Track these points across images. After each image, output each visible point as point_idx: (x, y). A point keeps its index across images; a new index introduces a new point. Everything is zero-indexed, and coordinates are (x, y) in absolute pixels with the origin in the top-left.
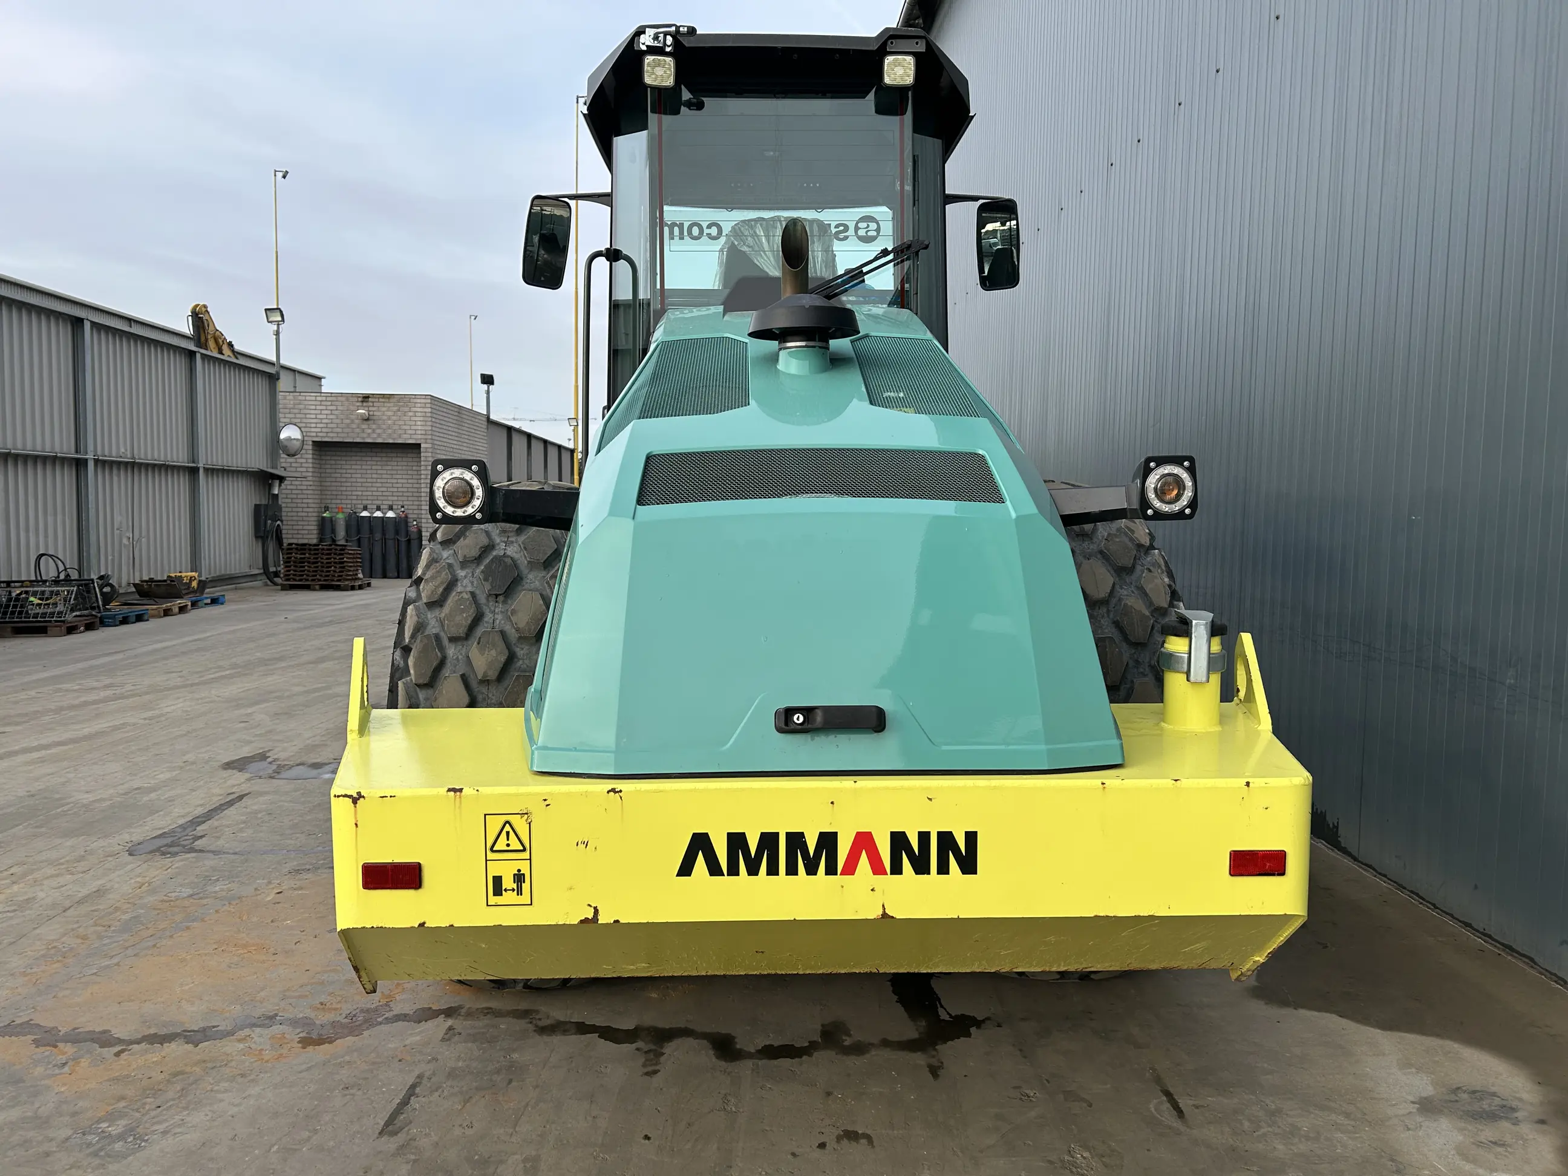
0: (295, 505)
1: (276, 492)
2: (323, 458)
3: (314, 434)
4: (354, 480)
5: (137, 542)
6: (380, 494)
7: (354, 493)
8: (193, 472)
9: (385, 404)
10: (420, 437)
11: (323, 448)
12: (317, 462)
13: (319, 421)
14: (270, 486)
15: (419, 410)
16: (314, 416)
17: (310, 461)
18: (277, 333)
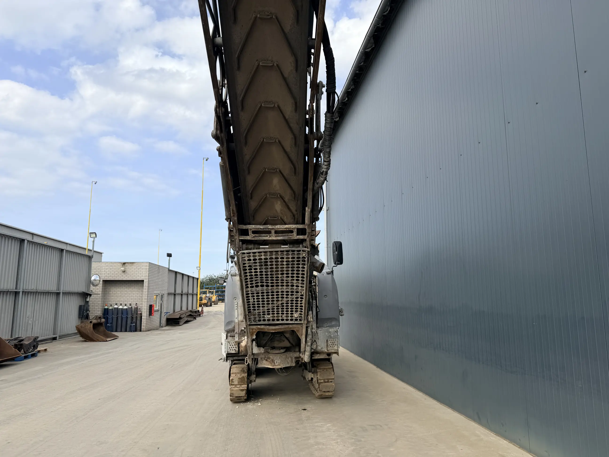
0: (94, 304)
1: (88, 300)
2: (106, 286)
3: (104, 277)
4: (117, 294)
5: (34, 323)
6: (127, 299)
7: (117, 299)
8: (58, 294)
9: (132, 266)
10: (144, 277)
11: (107, 283)
12: (104, 288)
13: (106, 272)
14: (86, 298)
15: (144, 268)
16: (104, 271)
17: (101, 287)
18: (94, 242)
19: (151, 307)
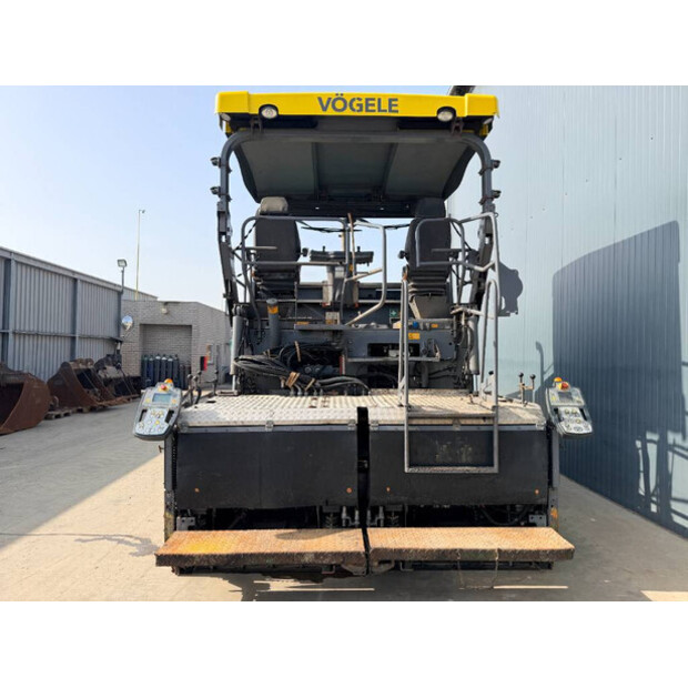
1: (119, 348)
2: (145, 331)
3: (141, 321)
4: (160, 342)
8: (73, 339)
9: (176, 306)
10: (192, 322)
11: (145, 327)
12: (142, 333)
13: (144, 314)
14: (116, 346)
15: (191, 309)
16: (141, 312)
17: (138, 333)
18: (123, 272)
19: (203, 360)
